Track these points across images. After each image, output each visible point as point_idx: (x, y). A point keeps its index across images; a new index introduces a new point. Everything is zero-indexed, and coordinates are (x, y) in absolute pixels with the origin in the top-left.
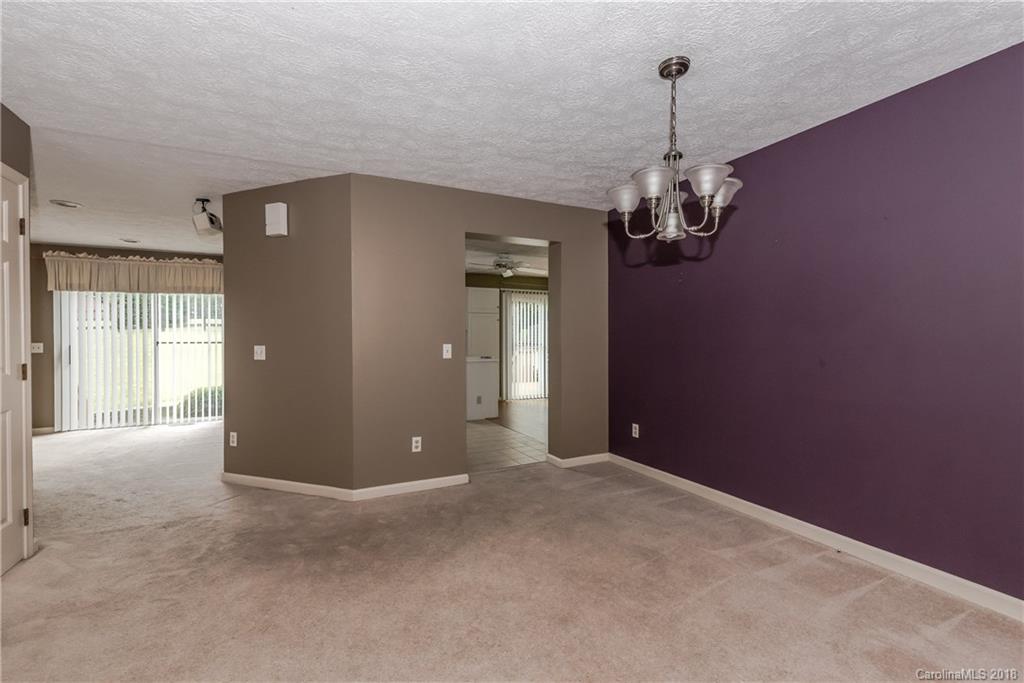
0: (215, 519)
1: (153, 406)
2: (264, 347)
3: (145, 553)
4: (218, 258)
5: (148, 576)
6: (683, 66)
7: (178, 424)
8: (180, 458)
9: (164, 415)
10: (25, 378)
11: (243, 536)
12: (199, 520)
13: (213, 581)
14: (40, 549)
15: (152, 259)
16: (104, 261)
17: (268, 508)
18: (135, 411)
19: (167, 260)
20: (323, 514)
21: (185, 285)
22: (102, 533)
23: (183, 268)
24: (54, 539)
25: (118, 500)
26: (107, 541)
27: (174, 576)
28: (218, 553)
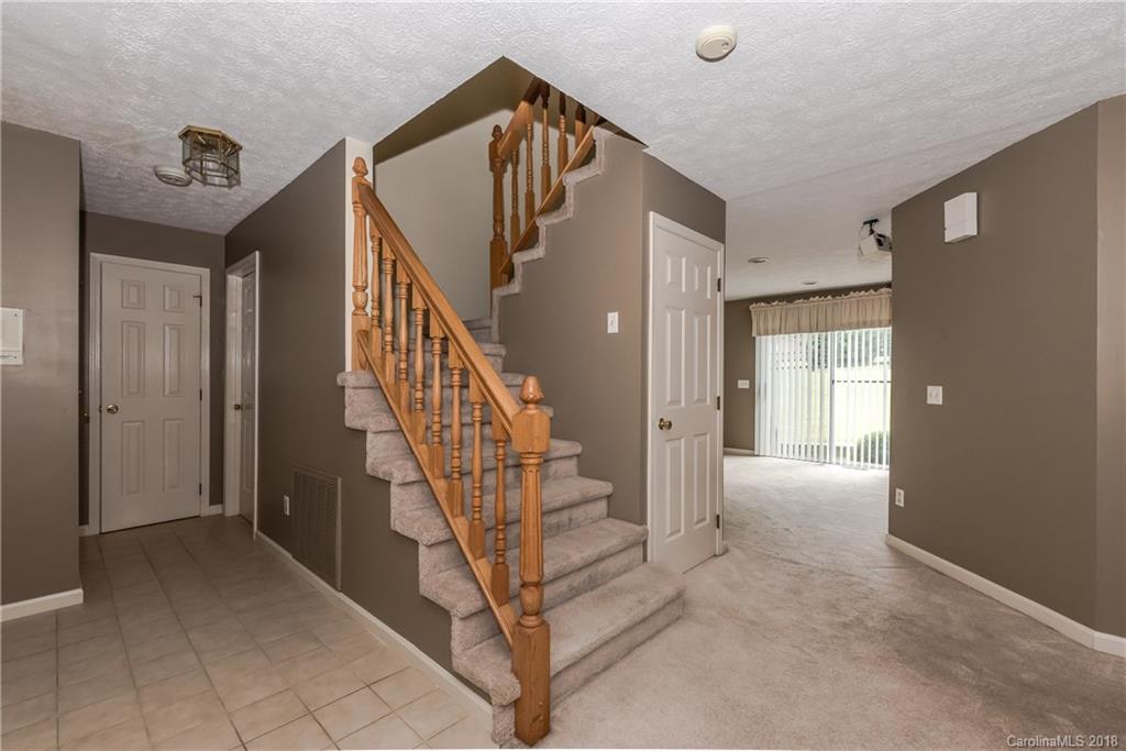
0: (870, 585)
1: (827, 444)
2: (940, 388)
3: (797, 592)
4: (889, 285)
5: (795, 618)
7: (851, 467)
8: (844, 503)
9: (838, 455)
10: (719, 408)
11: (900, 622)
12: (854, 579)
13: (855, 659)
14: (726, 551)
15: (829, 297)
16: (791, 306)
17: (937, 599)
18: (813, 447)
19: (843, 296)
20: (1027, 645)
21: (861, 320)
22: (769, 556)
23: (858, 301)
24: (736, 547)
25: (787, 530)
26: (771, 565)
27: (816, 631)
28: (866, 628)
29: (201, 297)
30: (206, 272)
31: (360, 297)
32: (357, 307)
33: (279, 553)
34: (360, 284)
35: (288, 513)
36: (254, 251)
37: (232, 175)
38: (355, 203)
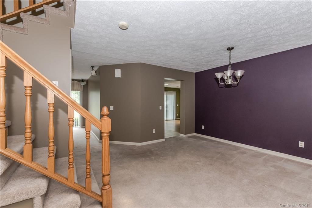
2: (113, 107)
6: (232, 48)
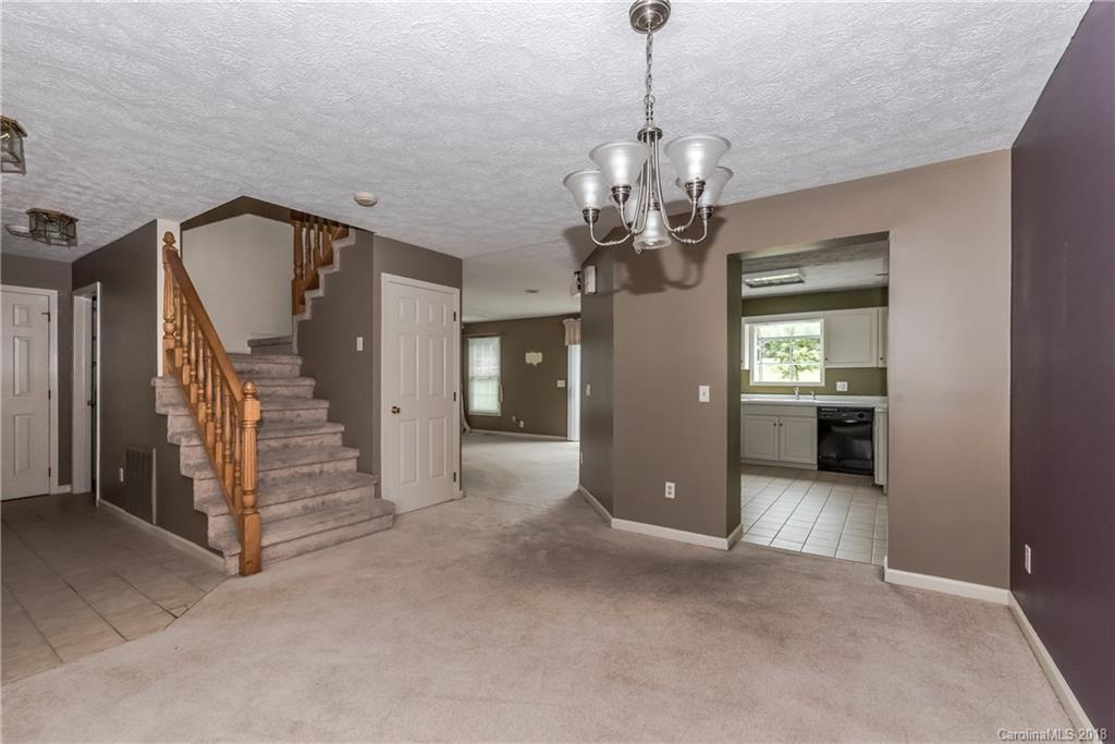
10: (455, 400)
14: (462, 497)
22: (490, 498)
24: (473, 495)
29: (49, 314)
30: (54, 294)
31: (170, 327)
32: (167, 333)
33: (117, 511)
34: (169, 317)
35: (122, 480)
36: (95, 282)
37: (71, 238)
38: (164, 263)
